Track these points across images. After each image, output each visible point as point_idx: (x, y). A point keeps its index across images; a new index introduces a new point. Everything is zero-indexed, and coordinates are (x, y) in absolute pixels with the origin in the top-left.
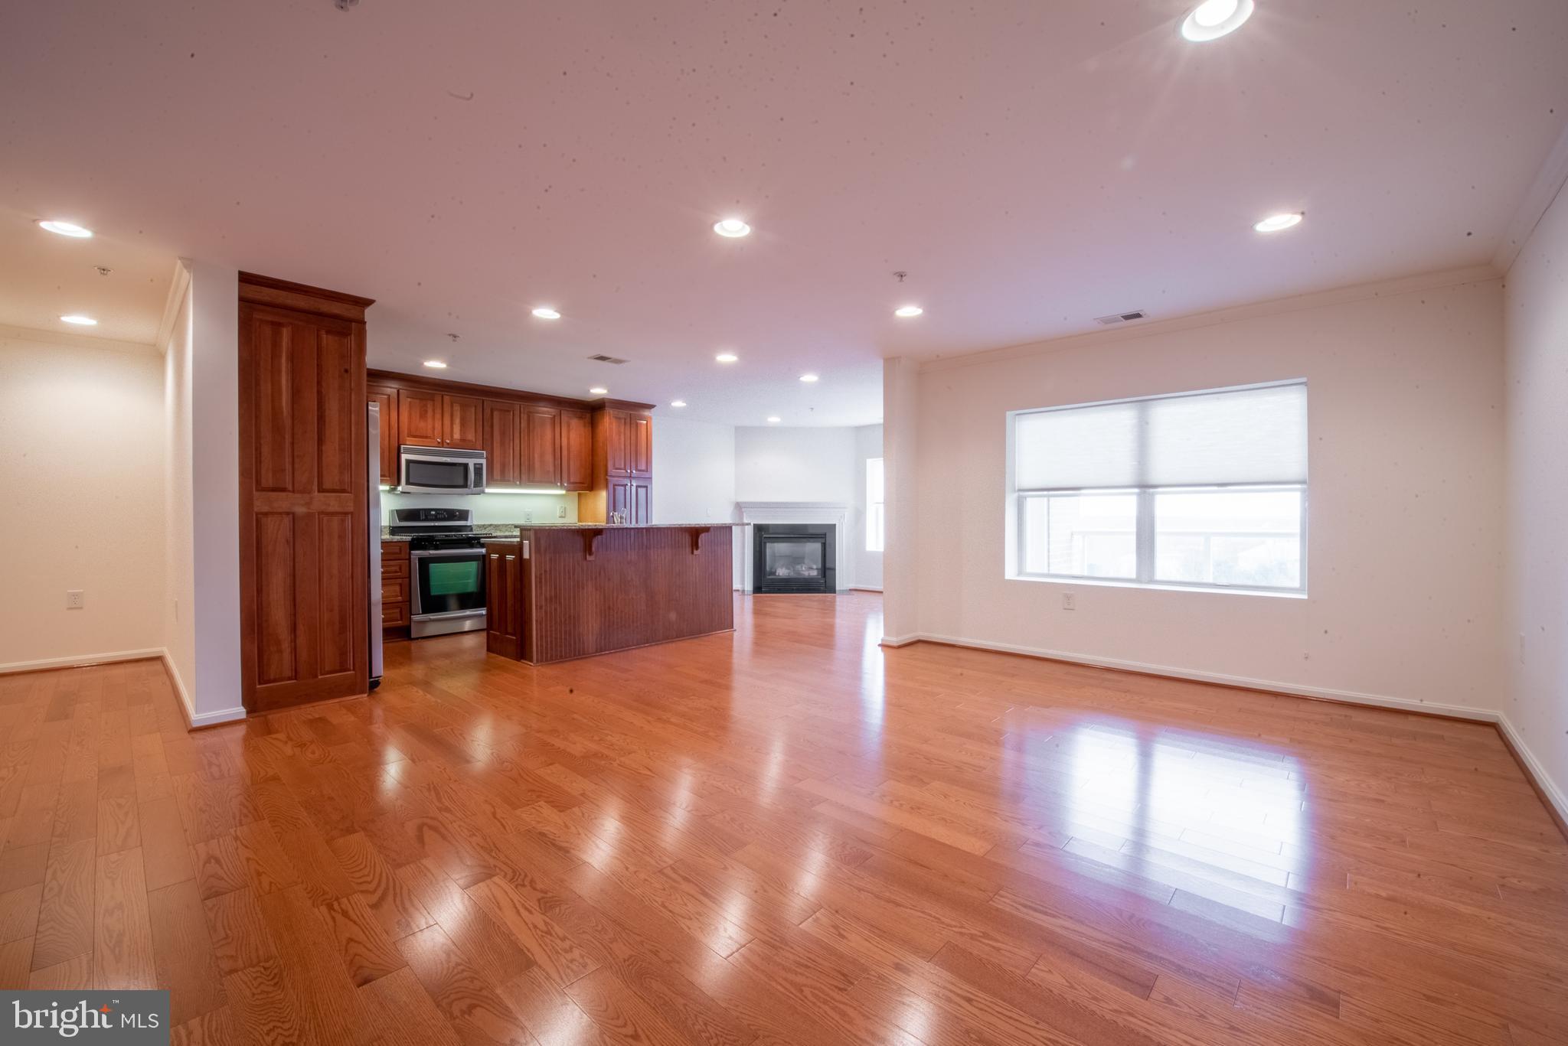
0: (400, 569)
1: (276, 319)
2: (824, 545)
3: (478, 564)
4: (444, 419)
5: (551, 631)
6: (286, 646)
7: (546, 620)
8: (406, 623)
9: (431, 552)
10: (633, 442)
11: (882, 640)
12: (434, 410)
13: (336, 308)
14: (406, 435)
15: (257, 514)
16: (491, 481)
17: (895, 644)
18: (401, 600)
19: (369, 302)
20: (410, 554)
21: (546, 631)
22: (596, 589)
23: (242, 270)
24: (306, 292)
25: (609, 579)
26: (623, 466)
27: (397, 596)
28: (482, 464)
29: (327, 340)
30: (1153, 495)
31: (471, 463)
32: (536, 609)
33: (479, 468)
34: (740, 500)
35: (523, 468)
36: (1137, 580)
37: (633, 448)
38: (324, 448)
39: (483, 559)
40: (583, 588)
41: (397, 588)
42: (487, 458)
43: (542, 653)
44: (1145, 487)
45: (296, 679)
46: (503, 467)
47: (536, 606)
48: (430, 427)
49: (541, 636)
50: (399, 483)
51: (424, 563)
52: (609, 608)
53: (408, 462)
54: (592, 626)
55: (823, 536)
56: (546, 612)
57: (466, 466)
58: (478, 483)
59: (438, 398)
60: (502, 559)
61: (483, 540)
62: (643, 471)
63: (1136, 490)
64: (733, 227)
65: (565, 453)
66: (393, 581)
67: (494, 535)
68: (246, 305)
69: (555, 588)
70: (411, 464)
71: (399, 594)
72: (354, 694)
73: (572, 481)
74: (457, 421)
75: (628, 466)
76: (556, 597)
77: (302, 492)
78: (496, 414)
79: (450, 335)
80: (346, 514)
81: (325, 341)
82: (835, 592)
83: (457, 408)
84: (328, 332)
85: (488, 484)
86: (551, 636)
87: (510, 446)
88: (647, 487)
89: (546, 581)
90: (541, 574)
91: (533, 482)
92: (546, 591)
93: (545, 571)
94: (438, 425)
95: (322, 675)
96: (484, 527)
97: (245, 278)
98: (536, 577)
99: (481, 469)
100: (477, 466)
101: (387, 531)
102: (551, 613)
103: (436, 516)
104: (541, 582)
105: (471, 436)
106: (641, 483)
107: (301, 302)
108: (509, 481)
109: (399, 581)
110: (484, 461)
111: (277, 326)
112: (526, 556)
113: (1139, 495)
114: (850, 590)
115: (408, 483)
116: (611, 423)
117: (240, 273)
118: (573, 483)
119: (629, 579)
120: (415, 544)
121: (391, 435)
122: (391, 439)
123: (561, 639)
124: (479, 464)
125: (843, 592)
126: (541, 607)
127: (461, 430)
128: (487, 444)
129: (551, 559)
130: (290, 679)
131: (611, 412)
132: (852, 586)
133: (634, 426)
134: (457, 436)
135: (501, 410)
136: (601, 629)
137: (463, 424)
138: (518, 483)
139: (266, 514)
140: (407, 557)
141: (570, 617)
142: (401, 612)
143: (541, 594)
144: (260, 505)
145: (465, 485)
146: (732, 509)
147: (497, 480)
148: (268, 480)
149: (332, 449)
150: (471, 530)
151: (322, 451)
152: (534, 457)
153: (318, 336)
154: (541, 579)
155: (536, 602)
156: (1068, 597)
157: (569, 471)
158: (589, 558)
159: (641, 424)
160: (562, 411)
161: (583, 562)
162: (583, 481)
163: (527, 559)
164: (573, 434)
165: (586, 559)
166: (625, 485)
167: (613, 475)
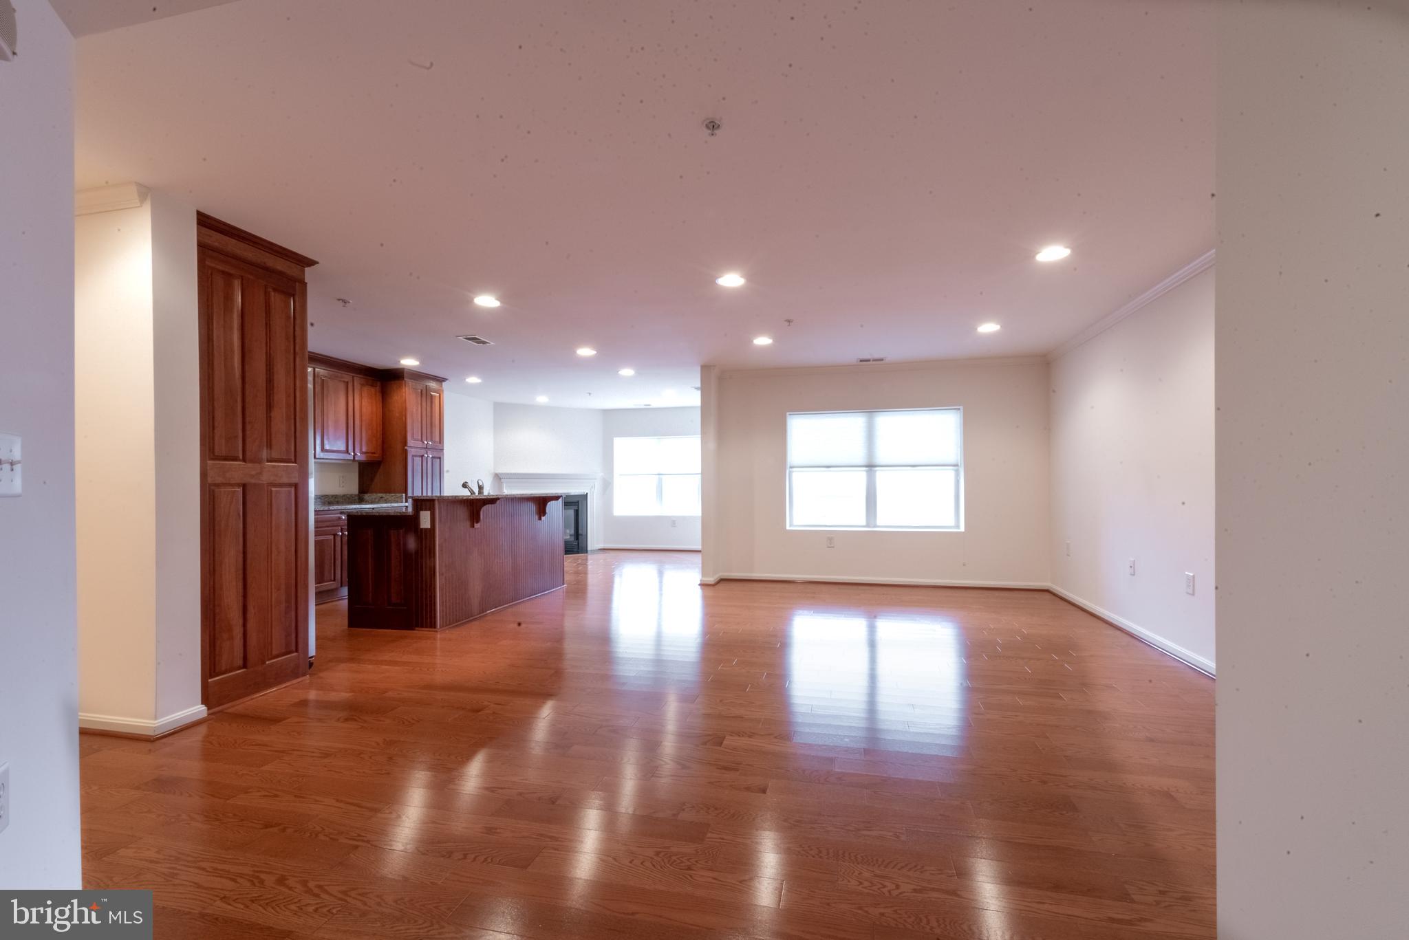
1: (227, 269)
2: (577, 513)
6: (238, 631)
7: (446, 586)
10: (429, 414)
11: (701, 580)
13: (280, 265)
15: (210, 485)
17: (713, 583)
19: (311, 263)
21: (446, 597)
22: (480, 555)
23: (202, 210)
24: (254, 242)
25: (488, 545)
26: (420, 438)
29: (276, 299)
30: (876, 471)
32: (439, 576)
34: (497, 472)
36: (868, 526)
37: (428, 420)
38: (273, 414)
40: (471, 555)
43: (443, 618)
44: (871, 466)
45: (245, 666)
47: (440, 573)
49: (442, 603)
52: (488, 571)
54: (477, 590)
55: (576, 505)
56: (446, 579)
62: (437, 442)
63: (864, 469)
64: (731, 280)
65: (357, 419)
68: (204, 250)
69: (452, 556)
72: (297, 677)
73: (364, 450)
75: (424, 437)
76: (453, 564)
77: (252, 461)
79: (339, 300)
80: (292, 485)
81: (272, 299)
82: (587, 552)
84: (275, 290)
88: (440, 458)
89: (446, 549)
90: (442, 543)
93: (445, 540)
95: (269, 660)
97: (204, 221)
98: (439, 545)
102: (449, 579)
104: (442, 550)
106: (436, 455)
107: (249, 253)
111: (228, 276)
112: (425, 525)
113: (867, 471)
114: (599, 549)
116: (407, 392)
117: (199, 214)
118: (366, 453)
119: (501, 544)
125: (594, 552)
129: (449, 528)
130: (239, 668)
131: (411, 382)
132: (601, 546)
133: (429, 397)
136: (483, 591)
139: (218, 485)
141: (462, 582)
143: (443, 561)
144: (214, 477)
146: (491, 479)
148: (221, 448)
149: (279, 414)
151: (270, 417)
152: (328, 424)
153: (266, 292)
154: (442, 547)
155: (439, 569)
156: (830, 539)
157: (361, 439)
158: (477, 526)
159: (435, 396)
160: (355, 378)
161: (472, 530)
162: (373, 451)
163: (426, 529)
164: (365, 402)
165: (473, 527)
166: (422, 456)
167: (412, 446)
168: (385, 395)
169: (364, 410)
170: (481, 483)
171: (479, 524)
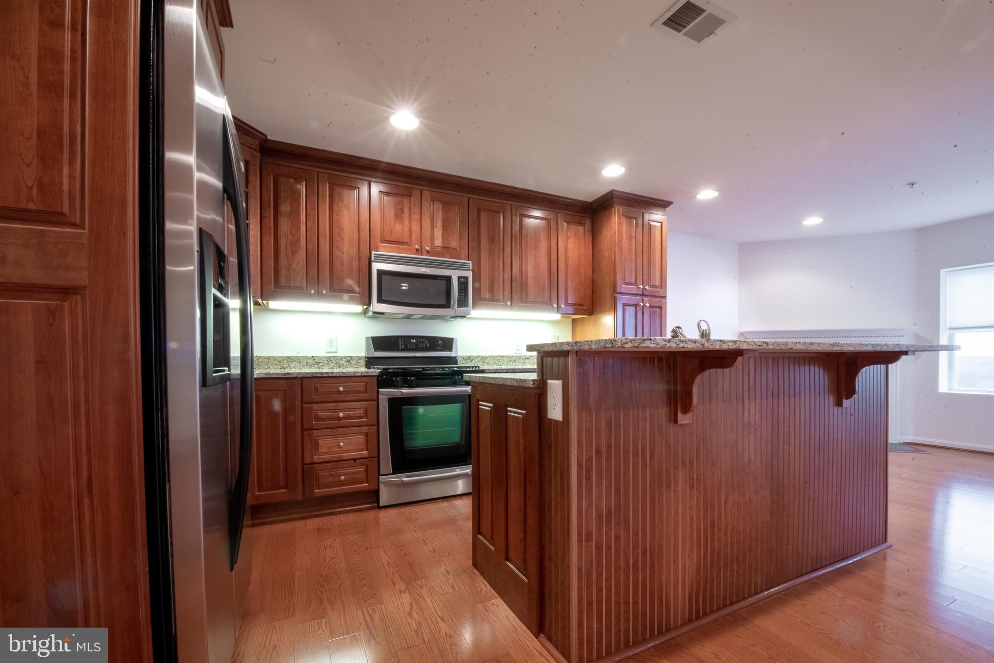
0: (366, 412)
3: (462, 407)
4: (423, 220)
5: (608, 589)
8: (375, 487)
9: (405, 391)
10: (646, 249)
12: (410, 209)
14: (379, 240)
16: (479, 300)
18: (367, 456)
20: (378, 392)
21: (599, 590)
22: (692, 487)
25: (714, 464)
26: (633, 281)
27: (362, 450)
28: (467, 278)
31: (455, 275)
32: (580, 541)
33: (464, 283)
35: (514, 284)
37: (646, 259)
39: (468, 402)
40: (668, 486)
41: (361, 438)
42: (473, 270)
43: (589, 641)
47: (580, 534)
48: (406, 230)
49: (589, 604)
50: (369, 303)
51: (396, 404)
52: (713, 525)
53: (381, 273)
56: (599, 547)
57: (448, 279)
58: (463, 302)
59: (416, 193)
60: (499, 412)
61: (467, 376)
62: (658, 287)
65: (562, 267)
66: (356, 429)
67: (481, 368)
69: (618, 493)
70: (384, 277)
71: (364, 447)
73: (570, 301)
74: (439, 223)
75: (640, 281)
76: (618, 507)
78: (484, 215)
80: (66, 292)
83: (438, 207)
85: (474, 305)
86: (609, 599)
87: (499, 257)
88: (661, 308)
89: (599, 474)
91: (526, 302)
92: (599, 495)
93: (598, 452)
94: (416, 227)
96: (470, 358)
98: (579, 465)
99: (466, 283)
100: (462, 279)
101: (363, 362)
102: (609, 548)
103: (416, 345)
104: (589, 478)
105: (454, 244)
106: (656, 302)
108: (499, 301)
109: (365, 429)
110: (469, 274)
112: (555, 412)
114: (905, 443)
115: (380, 300)
116: (620, 224)
118: (574, 305)
119: (746, 460)
120: (385, 380)
121: (362, 239)
122: (361, 243)
123: (627, 603)
124: (464, 277)
126: (589, 538)
127: (443, 235)
128: (473, 251)
129: (608, 423)
131: (621, 209)
133: (646, 228)
134: (438, 242)
135: (489, 211)
137: (445, 228)
138: (509, 303)
140: (375, 398)
142: (367, 471)
145: (447, 305)
147: (484, 300)
150: (456, 363)
152: (526, 271)
154: (589, 470)
155: (580, 524)
157: (566, 289)
158: (684, 419)
159: (655, 226)
160: (559, 214)
161: (672, 428)
162: (581, 303)
163: (556, 422)
164: (571, 244)
165: (676, 421)
166: (636, 306)
167: (623, 291)
168: (595, 234)
169: (570, 253)
170: (704, 327)
171: (689, 416)
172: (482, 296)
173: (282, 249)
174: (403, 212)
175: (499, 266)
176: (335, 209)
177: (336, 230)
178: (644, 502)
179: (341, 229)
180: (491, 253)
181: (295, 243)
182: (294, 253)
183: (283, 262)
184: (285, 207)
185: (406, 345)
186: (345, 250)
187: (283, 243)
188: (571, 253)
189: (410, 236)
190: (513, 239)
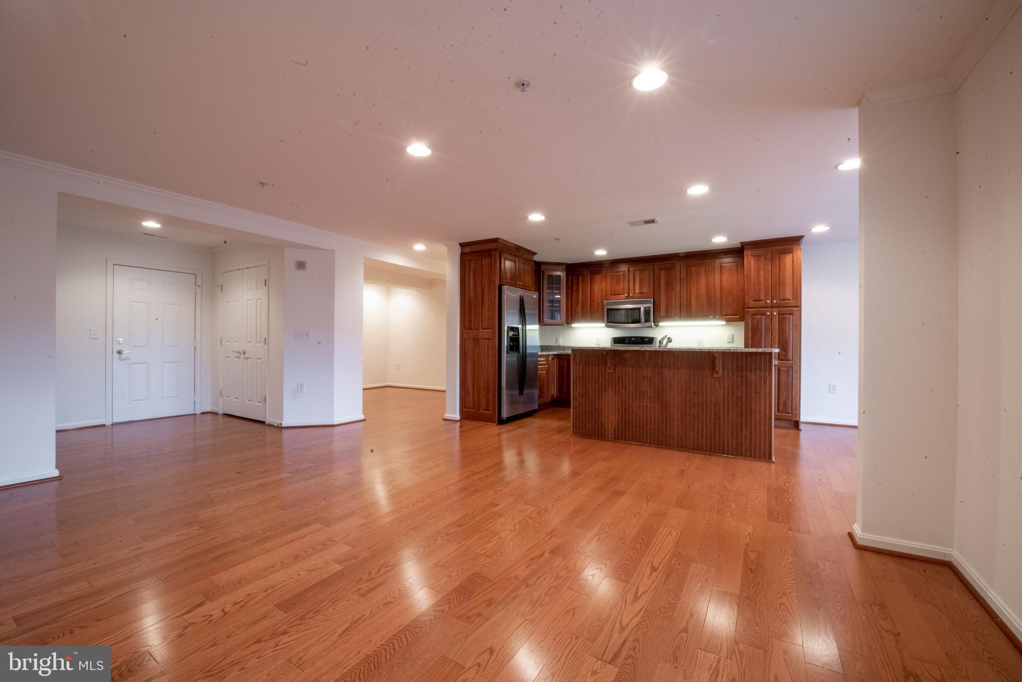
4: (630, 281)
5: (582, 416)
7: (579, 407)
12: (624, 277)
13: (488, 246)
14: (610, 295)
16: (658, 318)
19: (497, 239)
21: (579, 415)
22: (615, 394)
23: (464, 241)
24: (478, 243)
28: (650, 307)
31: (643, 307)
35: (682, 307)
37: (775, 280)
40: (605, 392)
42: (653, 303)
43: (576, 428)
46: (668, 308)
47: (574, 398)
48: (621, 287)
49: (576, 418)
53: (608, 310)
54: (612, 420)
56: (579, 403)
58: (648, 320)
68: (463, 255)
69: (586, 390)
70: (610, 311)
72: (491, 422)
73: (724, 314)
74: (637, 281)
76: (586, 393)
78: (661, 272)
79: (556, 239)
80: (490, 339)
83: (637, 273)
85: (656, 320)
86: (582, 419)
87: (672, 293)
89: (580, 382)
90: (577, 378)
91: (691, 316)
92: (579, 389)
93: (579, 376)
94: (626, 286)
95: (481, 410)
98: (573, 379)
99: (649, 310)
100: (647, 309)
102: (583, 404)
103: (635, 341)
104: (576, 383)
105: (645, 290)
106: (786, 311)
108: (673, 317)
110: (651, 305)
111: (470, 261)
115: (608, 322)
116: (748, 262)
117: (460, 243)
118: (726, 315)
124: (648, 307)
126: (576, 399)
127: (640, 287)
128: (654, 293)
129: (583, 369)
130: (472, 409)
131: (749, 252)
134: (637, 291)
135: (665, 269)
136: (618, 423)
137: (641, 283)
138: (678, 318)
139: (466, 339)
141: (595, 409)
143: (577, 390)
145: (640, 322)
147: (663, 317)
148: (467, 325)
152: (691, 299)
154: (576, 381)
155: (573, 395)
157: (722, 306)
159: (785, 257)
160: (716, 260)
162: (734, 313)
164: (726, 276)
167: (751, 306)
172: (661, 315)
173: (573, 305)
174: (620, 280)
175: (672, 298)
176: (592, 285)
177: (592, 294)
178: (595, 395)
179: (594, 293)
180: (667, 292)
181: (578, 301)
182: (577, 305)
183: (574, 310)
184: (574, 288)
185: (629, 341)
186: (596, 301)
187: (574, 302)
188: (725, 282)
189: (624, 290)
190: (681, 281)
